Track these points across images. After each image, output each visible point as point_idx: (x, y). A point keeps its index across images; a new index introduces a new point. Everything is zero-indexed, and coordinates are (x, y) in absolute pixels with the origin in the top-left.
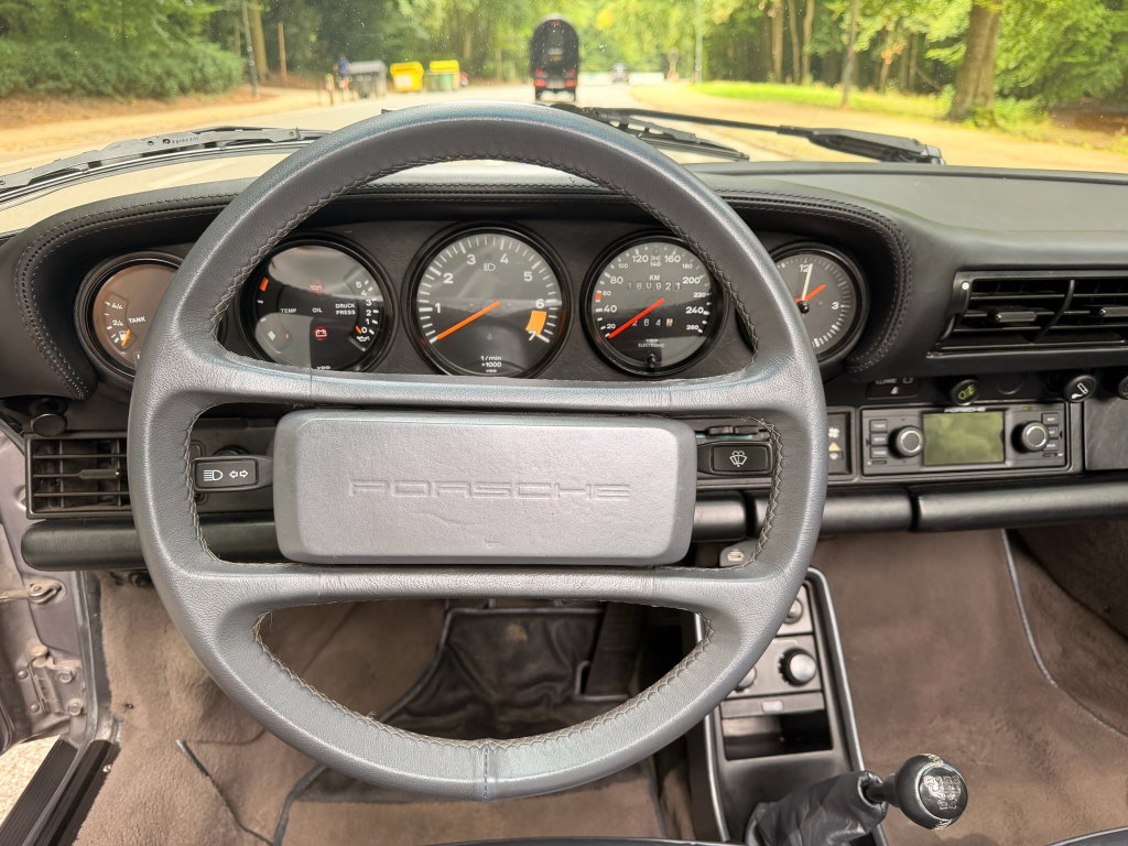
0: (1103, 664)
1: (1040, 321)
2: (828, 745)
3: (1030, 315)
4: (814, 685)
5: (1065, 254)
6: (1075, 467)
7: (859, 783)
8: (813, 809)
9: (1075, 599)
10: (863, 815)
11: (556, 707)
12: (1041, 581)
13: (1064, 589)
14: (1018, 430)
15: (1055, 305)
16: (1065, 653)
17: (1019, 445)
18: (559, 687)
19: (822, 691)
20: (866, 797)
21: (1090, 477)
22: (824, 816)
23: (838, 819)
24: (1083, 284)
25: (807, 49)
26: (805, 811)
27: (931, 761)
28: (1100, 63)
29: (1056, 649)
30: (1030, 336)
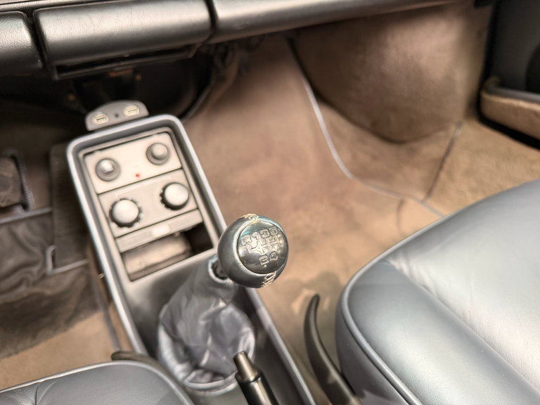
2: (209, 246)
7: (210, 265)
8: (189, 298)
10: (220, 291)
11: (35, 284)
18: (35, 269)
19: (198, 208)
20: (217, 275)
22: (197, 302)
23: (205, 301)
26: (184, 303)
27: (247, 219)
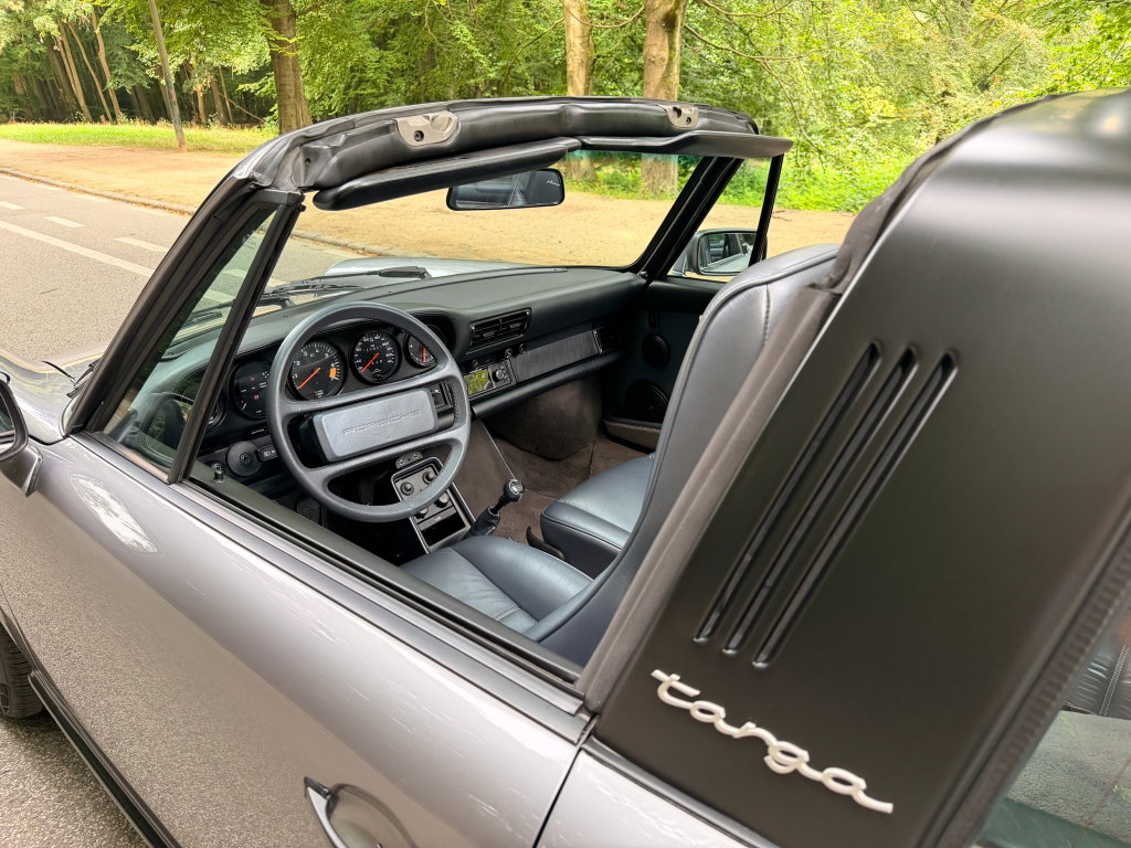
0: (542, 474)
1: (496, 334)
2: (464, 526)
3: (492, 333)
4: (450, 504)
5: (496, 311)
6: (514, 383)
9: (522, 449)
12: (508, 447)
13: (518, 447)
14: (494, 374)
15: (498, 328)
16: (527, 475)
17: (496, 380)
21: (520, 384)
24: (503, 319)
25: (110, 85)
28: (386, 93)
29: (523, 475)
30: (492, 340)
